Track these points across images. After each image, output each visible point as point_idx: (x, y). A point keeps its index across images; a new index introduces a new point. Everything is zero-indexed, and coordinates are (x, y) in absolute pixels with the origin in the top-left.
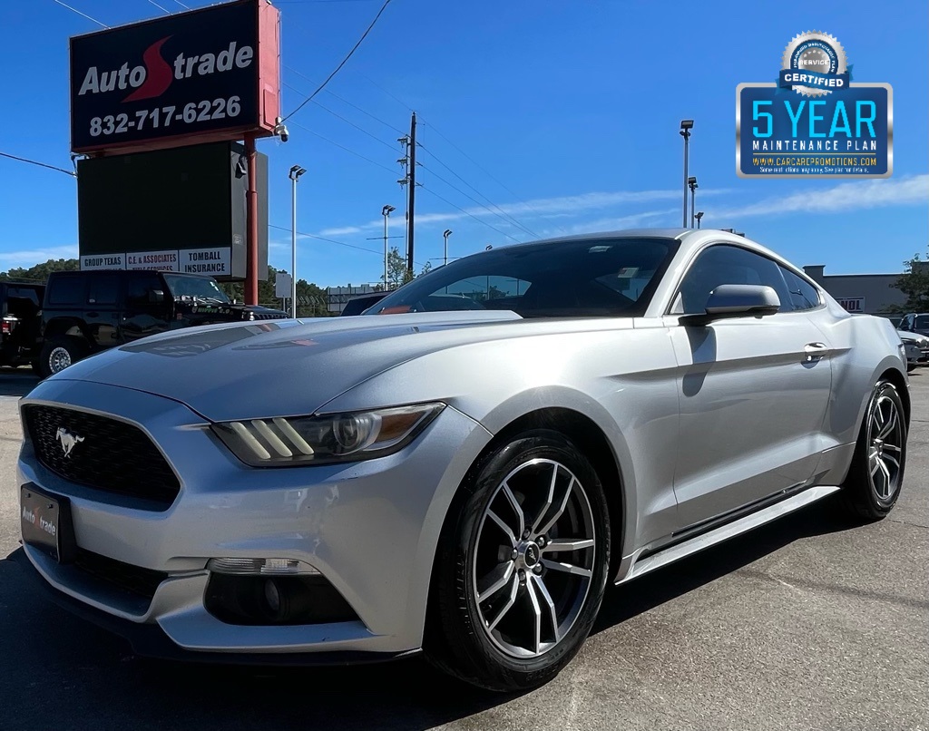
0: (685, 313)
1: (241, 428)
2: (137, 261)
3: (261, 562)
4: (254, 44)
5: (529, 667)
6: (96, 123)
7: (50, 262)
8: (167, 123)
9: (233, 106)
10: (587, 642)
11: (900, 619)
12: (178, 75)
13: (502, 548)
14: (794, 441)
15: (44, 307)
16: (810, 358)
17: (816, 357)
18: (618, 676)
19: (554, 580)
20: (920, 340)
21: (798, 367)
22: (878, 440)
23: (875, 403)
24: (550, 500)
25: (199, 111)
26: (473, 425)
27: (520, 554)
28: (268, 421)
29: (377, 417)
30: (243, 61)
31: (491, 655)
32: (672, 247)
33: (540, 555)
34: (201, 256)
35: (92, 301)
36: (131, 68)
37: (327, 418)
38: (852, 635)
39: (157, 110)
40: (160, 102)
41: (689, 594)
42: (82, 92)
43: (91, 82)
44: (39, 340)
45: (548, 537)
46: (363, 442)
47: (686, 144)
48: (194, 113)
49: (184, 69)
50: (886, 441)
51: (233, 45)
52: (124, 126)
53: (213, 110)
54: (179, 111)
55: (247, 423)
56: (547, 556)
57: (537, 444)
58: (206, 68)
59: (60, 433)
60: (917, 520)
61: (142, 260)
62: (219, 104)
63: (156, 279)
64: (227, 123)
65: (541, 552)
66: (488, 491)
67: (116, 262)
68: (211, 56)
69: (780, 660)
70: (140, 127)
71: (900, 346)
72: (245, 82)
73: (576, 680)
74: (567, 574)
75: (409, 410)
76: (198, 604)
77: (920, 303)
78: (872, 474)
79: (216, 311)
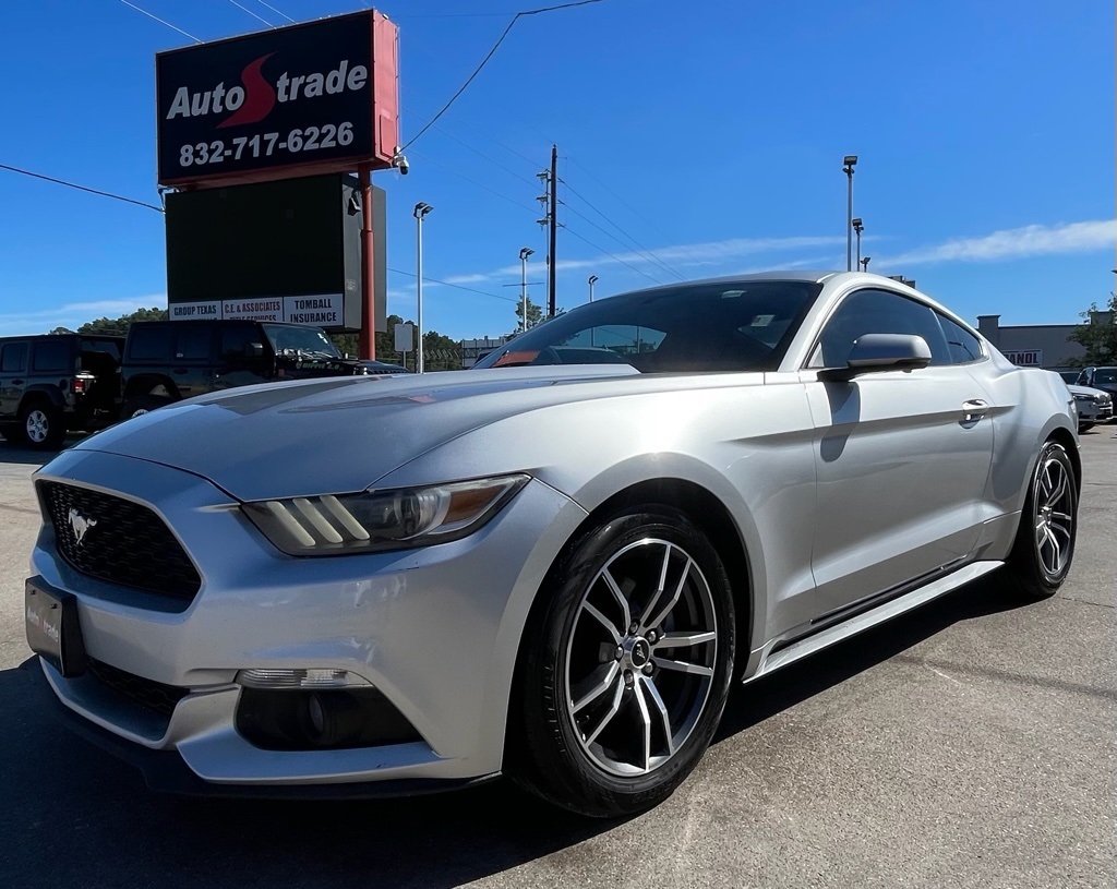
0: (826, 367)
1: (279, 508)
2: (235, 309)
3: (301, 673)
4: (369, 63)
5: (636, 787)
6: (187, 151)
7: (141, 311)
8: (269, 152)
9: (344, 133)
10: (710, 752)
11: (1065, 714)
12: (282, 98)
13: (604, 646)
14: (956, 509)
15: (123, 362)
16: (969, 417)
17: (976, 416)
18: (743, 793)
19: (669, 683)
20: (1098, 396)
21: (955, 428)
22: (1046, 508)
23: (1042, 466)
24: (661, 588)
25: (305, 139)
26: (564, 501)
27: (626, 652)
28: (315, 500)
29: (444, 492)
30: (356, 82)
31: (588, 776)
32: (811, 291)
33: (651, 653)
34: (308, 303)
35: (180, 355)
36: (227, 88)
37: (388, 494)
38: (1012, 736)
39: (257, 137)
40: (262, 129)
41: (833, 689)
42: (171, 116)
43: (181, 104)
44: (119, 401)
45: (660, 630)
46: (428, 524)
47: (850, 182)
48: (300, 141)
49: (288, 90)
50: (1055, 508)
51: (344, 64)
52: (220, 155)
53: (321, 137)
54: (283, 138)
55: (288, 502)
56: (660, 653)
57: (645, 522)
58: (313, 90)
59: (73, 514)
60: (1087, 596)
61: (241, 308)
62: (329, 131)
63: (253, 330)
64: (338, 152)
65: (651, 649)
66: (583, 579)
67: (211, 310)
68: (319, 76)
69: (929, 767)
70: (238, 156)
71: (1070, 403)
72: (358, 107)
73: (693, 800)
74: (684, 675)
75: (483, 484)
76: (227, 725)
77: (1099, 355)
78: (1040, 546)
79: (323, 366)
